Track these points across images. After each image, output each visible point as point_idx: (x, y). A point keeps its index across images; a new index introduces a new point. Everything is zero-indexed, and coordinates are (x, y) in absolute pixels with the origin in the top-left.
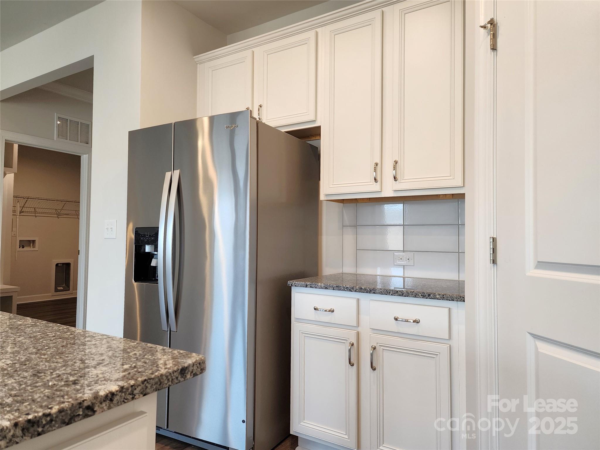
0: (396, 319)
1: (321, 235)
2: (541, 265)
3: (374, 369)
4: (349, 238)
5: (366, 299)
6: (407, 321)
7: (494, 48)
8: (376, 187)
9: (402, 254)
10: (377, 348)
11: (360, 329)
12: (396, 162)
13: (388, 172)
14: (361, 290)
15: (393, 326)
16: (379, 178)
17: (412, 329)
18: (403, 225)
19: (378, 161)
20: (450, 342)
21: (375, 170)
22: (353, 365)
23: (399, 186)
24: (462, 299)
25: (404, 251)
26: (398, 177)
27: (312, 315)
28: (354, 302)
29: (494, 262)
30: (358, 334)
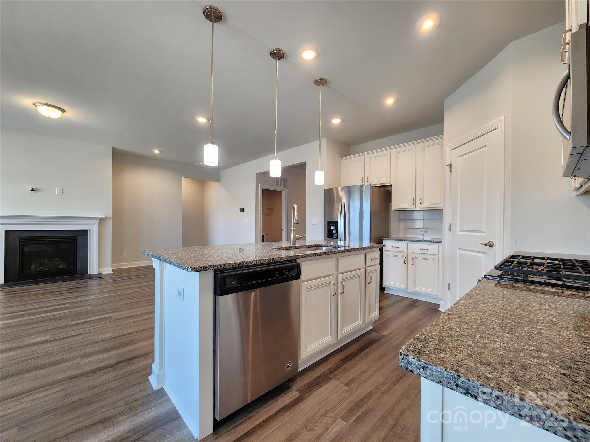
0: (420, 249)
1: (390, 223)
2: (461, 231)
3: (413, 265)
4: (402, 225)
5: (410, 243)
6: (424, 249)
7: (451, 171)
8: (414, 207)
9: (423, 230)
10: (414, 258)
11: (408, 253)
12: (421, 198)
13: (418, 201)
14: (409, 240)
15: (419, 251)
16: (414, 204)
17: (426, 252)
18: (424, 219)
19: (415, 198)
20: (438, 256)
21: (413, 201)
22: (405, 264)
23: (422, 206)
24: (441, 242)
25: (424, 229)
26: (422, 203)
27: (391, 249)
28: (406, 244)
29: (450, 230)
30: (407, 254)
